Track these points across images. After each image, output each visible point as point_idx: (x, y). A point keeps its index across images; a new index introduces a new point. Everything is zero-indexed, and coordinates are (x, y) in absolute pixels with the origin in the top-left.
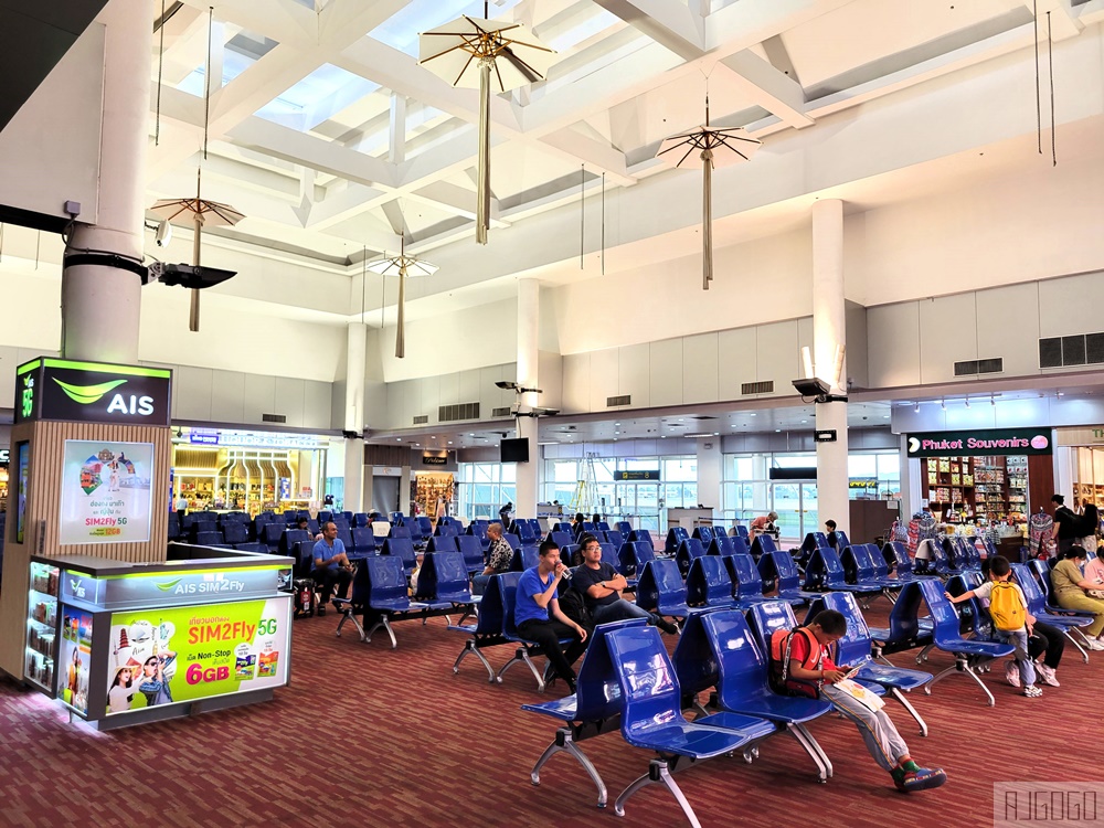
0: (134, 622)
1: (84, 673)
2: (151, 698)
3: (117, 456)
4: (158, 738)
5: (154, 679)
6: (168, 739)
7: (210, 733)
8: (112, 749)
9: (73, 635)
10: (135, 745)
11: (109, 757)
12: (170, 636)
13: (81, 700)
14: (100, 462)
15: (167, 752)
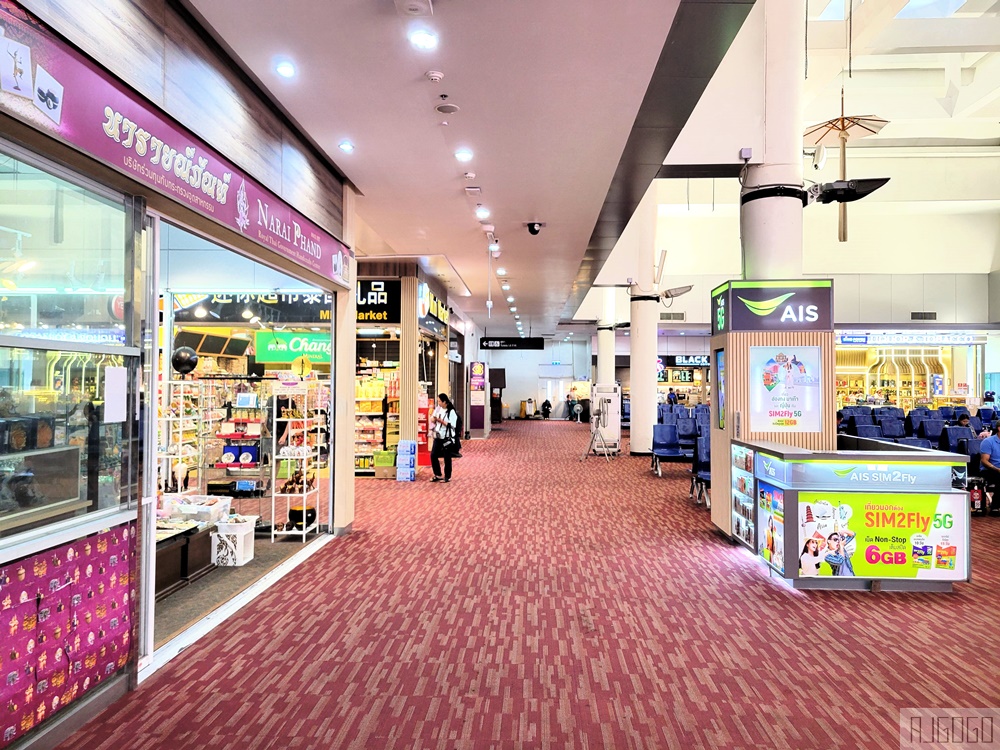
0: (816, 501)
1: (779, 539)
2: (835, 569)
3: (791, 358)
4: (845, 605)
5: (837, 552)
6: (853, 607)
7: (893, 611)
8: (808, 606)
9: (768, 506)
10: (826, 606)
11: (805, 611)
12: (848, 517)
13: (779, 561)
14: (777, 364)
15: (855, 619)
